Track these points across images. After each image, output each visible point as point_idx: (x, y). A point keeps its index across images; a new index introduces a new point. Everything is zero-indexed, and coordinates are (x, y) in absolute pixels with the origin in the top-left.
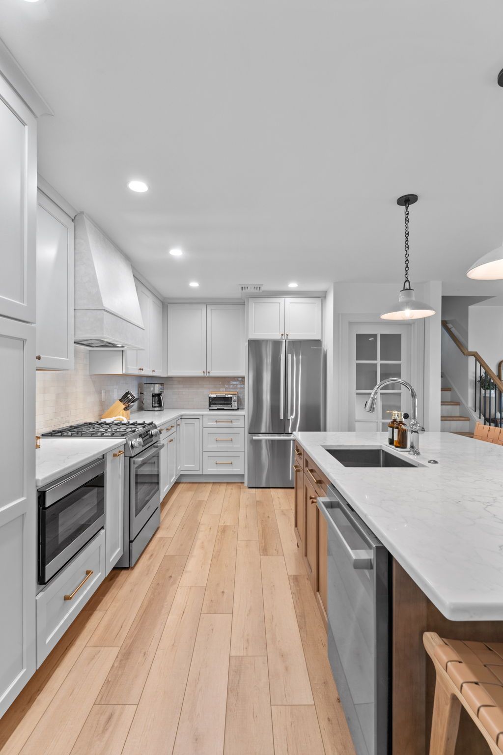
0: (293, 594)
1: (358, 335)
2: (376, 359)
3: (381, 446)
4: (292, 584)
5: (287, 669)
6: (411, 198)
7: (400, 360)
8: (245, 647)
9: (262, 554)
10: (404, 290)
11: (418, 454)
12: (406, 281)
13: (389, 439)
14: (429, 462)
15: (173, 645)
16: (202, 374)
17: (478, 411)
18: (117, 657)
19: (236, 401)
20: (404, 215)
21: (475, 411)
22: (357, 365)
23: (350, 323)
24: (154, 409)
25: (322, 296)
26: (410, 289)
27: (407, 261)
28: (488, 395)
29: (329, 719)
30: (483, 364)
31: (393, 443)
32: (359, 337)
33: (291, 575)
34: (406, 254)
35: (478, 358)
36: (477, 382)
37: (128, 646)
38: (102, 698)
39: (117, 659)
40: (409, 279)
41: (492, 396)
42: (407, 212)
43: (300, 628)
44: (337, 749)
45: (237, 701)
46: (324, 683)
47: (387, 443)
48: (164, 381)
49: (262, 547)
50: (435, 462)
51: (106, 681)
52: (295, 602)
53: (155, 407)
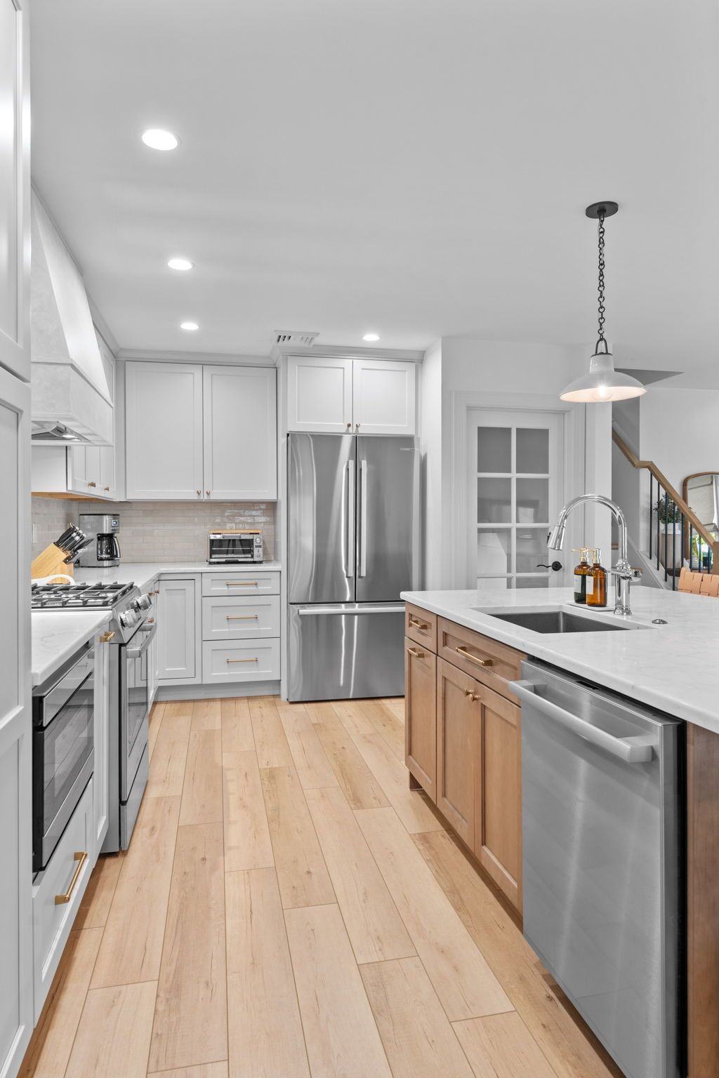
0: (427, 861)
1: (480, 429)
2: (509, 471)
3: (561, 607)
4: (421, 847)
5: (456, 969)
6: (607, 207)
7: (546, 471)
8: (377, 948)
9: (353, 806)
10: (596, 354)
11: (629, 613)
12: (601, 339)
13: (575, 593)
14: (654, 622)
15: (253, 963)
16: (195, 497)
17: (655, 558)
18: (158, 996)
19: (260, 547)
20: (597, 233)
21: (651, 558)
22: (479, 479)
23: (469, 409)
24: (100, 563)
25: (418, 360)
26: (607, 353)
27: (602, 307)
28: (670, 532)
29: (544, 1026)
30: (662, 482)
31: (585, 600)
32: (482, 431)
33: (415, 834)
34: (601, 297)
35: (654, 473)
36: (653, 511)
37: (171, 977)
38: (157, 1062)
39: (159, 1000)
40: (605, 336)
41: (676, 533)
42: (602, 230)
43: (457, 909)
44: (568, 1061)
45: (393, 1026)
46: (521, 979)
47: (573, 601)
48: (116, 509)
49: (350, 797)
50: (664, 622)
51: (154, 1036)
52: (435, 873)
53: (101, 559)
